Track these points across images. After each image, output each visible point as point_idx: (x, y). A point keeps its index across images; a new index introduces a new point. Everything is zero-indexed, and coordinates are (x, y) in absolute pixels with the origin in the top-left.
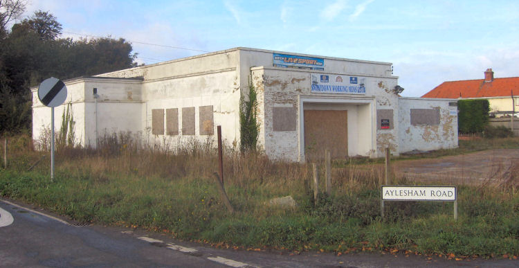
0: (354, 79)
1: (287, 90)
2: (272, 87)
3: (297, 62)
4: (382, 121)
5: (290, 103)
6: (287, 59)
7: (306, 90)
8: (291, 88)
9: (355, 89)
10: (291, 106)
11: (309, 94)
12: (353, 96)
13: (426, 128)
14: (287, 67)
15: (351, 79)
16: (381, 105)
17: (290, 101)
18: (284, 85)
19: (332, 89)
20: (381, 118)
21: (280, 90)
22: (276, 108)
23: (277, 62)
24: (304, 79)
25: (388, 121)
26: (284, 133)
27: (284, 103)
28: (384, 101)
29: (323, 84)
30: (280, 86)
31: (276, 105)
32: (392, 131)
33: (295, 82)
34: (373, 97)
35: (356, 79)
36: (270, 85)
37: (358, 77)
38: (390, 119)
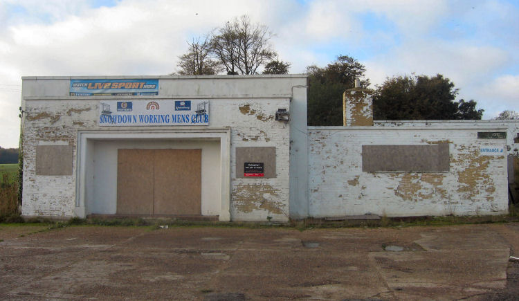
0: (182, 104)
1: (59, 124)
2: (37, 121)
3: (110, 87)
4: (246, 164)
5: (64, 140)
6: (93, 85)
7: (93, 123)
8: (66, 120)
9: (185, 118)
10: (66, 143)
11: (97, 128)
12: (181, 128)
13: (407, 178)
14: (92, 94)
15: (177, 104)
16: (244, 140)
17: (64, 138)
18: (56, 118)
19: (138, 119)
20: (243, 161)
21: (49, 125)
22: (43, 147)
23: (76, 90)
24: (88, 110)
25: (262, 165)
26: (53, 177)
27: (54, 140)
28: (254, 134)
29: (122, 113)
30: (48, 120)
31: (42, 143)
32: (272, 182)
33: (73, 113)
34: (227, 129)
35: (188, 104)
36: (34, 119)
37: (192, 101)
38: (265, 162)
